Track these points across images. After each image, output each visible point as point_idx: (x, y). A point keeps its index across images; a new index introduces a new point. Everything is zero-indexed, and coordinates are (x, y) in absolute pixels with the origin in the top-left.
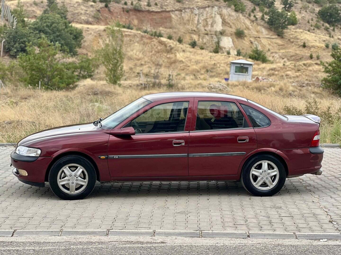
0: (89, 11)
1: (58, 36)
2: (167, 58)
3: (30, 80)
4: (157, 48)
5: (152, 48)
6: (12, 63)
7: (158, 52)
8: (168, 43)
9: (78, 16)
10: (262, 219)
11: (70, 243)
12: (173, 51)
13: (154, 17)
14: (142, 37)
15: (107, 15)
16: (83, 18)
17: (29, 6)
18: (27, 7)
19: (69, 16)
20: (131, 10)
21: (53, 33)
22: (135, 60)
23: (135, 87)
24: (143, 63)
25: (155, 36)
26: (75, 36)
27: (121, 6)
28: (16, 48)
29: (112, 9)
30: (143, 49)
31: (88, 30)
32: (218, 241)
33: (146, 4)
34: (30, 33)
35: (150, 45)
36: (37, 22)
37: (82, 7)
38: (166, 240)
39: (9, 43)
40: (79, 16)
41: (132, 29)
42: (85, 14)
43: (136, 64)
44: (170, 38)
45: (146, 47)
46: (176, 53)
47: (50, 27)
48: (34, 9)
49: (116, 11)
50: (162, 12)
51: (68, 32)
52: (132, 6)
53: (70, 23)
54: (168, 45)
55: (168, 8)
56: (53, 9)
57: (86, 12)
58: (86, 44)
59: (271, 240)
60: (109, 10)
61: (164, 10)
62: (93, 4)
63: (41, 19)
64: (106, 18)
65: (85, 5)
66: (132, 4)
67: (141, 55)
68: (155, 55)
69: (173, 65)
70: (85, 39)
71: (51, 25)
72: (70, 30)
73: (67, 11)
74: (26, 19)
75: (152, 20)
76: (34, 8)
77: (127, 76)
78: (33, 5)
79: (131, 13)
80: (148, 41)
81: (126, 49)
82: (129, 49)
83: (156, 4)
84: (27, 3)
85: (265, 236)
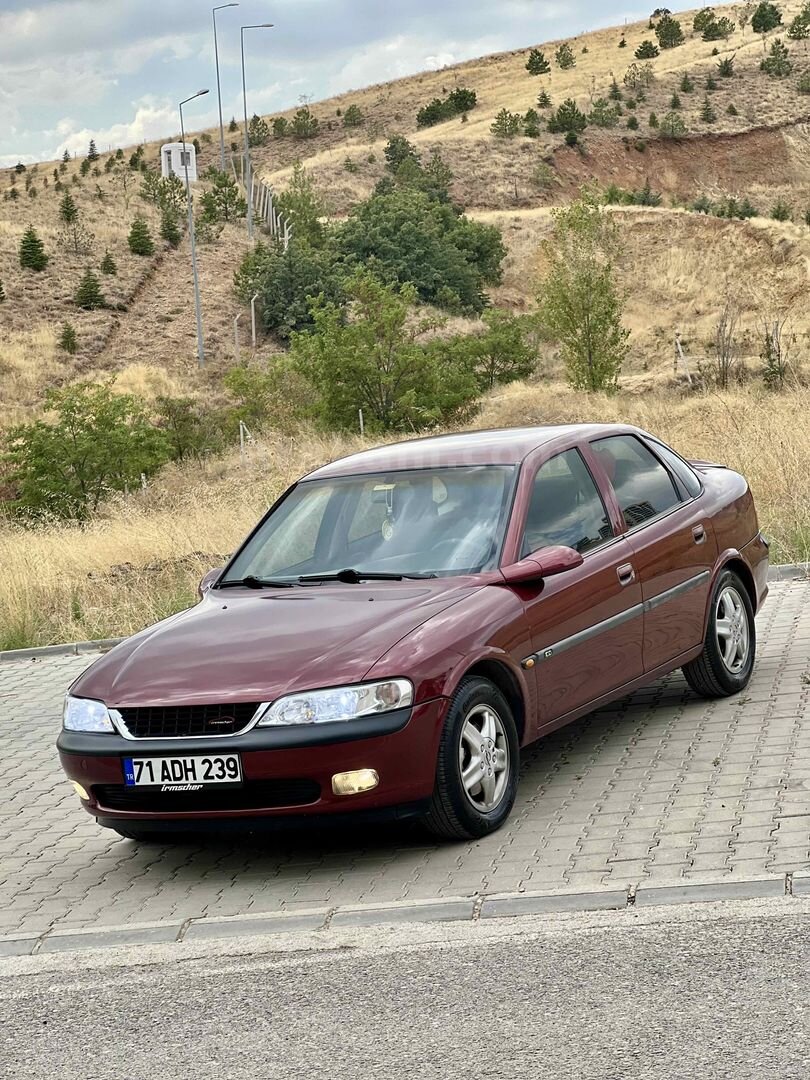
0: (517, 166)
1: (419, 260)
2: (778, 281)
3: (330, 409)
4: (740, 253)
5: (727, 255)
6: (278, 364)
7: (748, 267)
8: (777, 232)
9: (486, 184)
10: (712, 831)
11: (55, 976)
12: (793, 256)
13: (731, 154)
14: (691, 223)
15: (574, 168)
16: (501, 190)
17: (333, 177)
18: (326, 182)
19: (457, 191)
20: (649, 142)
21: (404, 251)
22: (675, 300)
23: (662, 390)
24: (701, 307)
25: (730, 216)
26: (478, 249)
27: (618, 133)
28: (294, 314)
29: (590, 148)
30: (697, 264)
31: (518, 224)
32: (525, 928)
33: (698, 114)
34: (333, 261)
35: (717, 249)
36: (354, 225)
37: (497, 156)
38: (357, 938)
39: (274, 302)
40: (488, 187)
41: (656, 203)
42: (507, 176)
43: (678, 314)
44: (780, 215)
45: (705, 255)
46: (803, 261)
47: (395, 234)
48: (348, 185)
49: (604, 151)
50: (752, 131)
51: (453, 240)
52: (653, 130)
53: (459, 212)
54: (777, 240)
55: (771, 119)
56: (405, 176)
57: (507, 169)
58: (515, 270)
59: (702, 906)
60: (582, 153)
61: (760, 125)
62: (529, 140)
63: (366, 210)
64: (574, 181)
65: (503, 147)
66: (653, 122)
67: (692, 284)
68: (738, 276)
69: (797, 302)
70: (510, 256)
71: (397, 228)
72: (460, 234)
73: (451, 176)
74: (322, 220)
75: (722, 163)
76: (349, 183)
77: (650, 356)
78: (345, 173)
79: (652, 151)
80: (712, 234)
81: (644, 270)
82: (652, 270)
83: (732, 111)
84: (327, 169)
85: (685, 894)
